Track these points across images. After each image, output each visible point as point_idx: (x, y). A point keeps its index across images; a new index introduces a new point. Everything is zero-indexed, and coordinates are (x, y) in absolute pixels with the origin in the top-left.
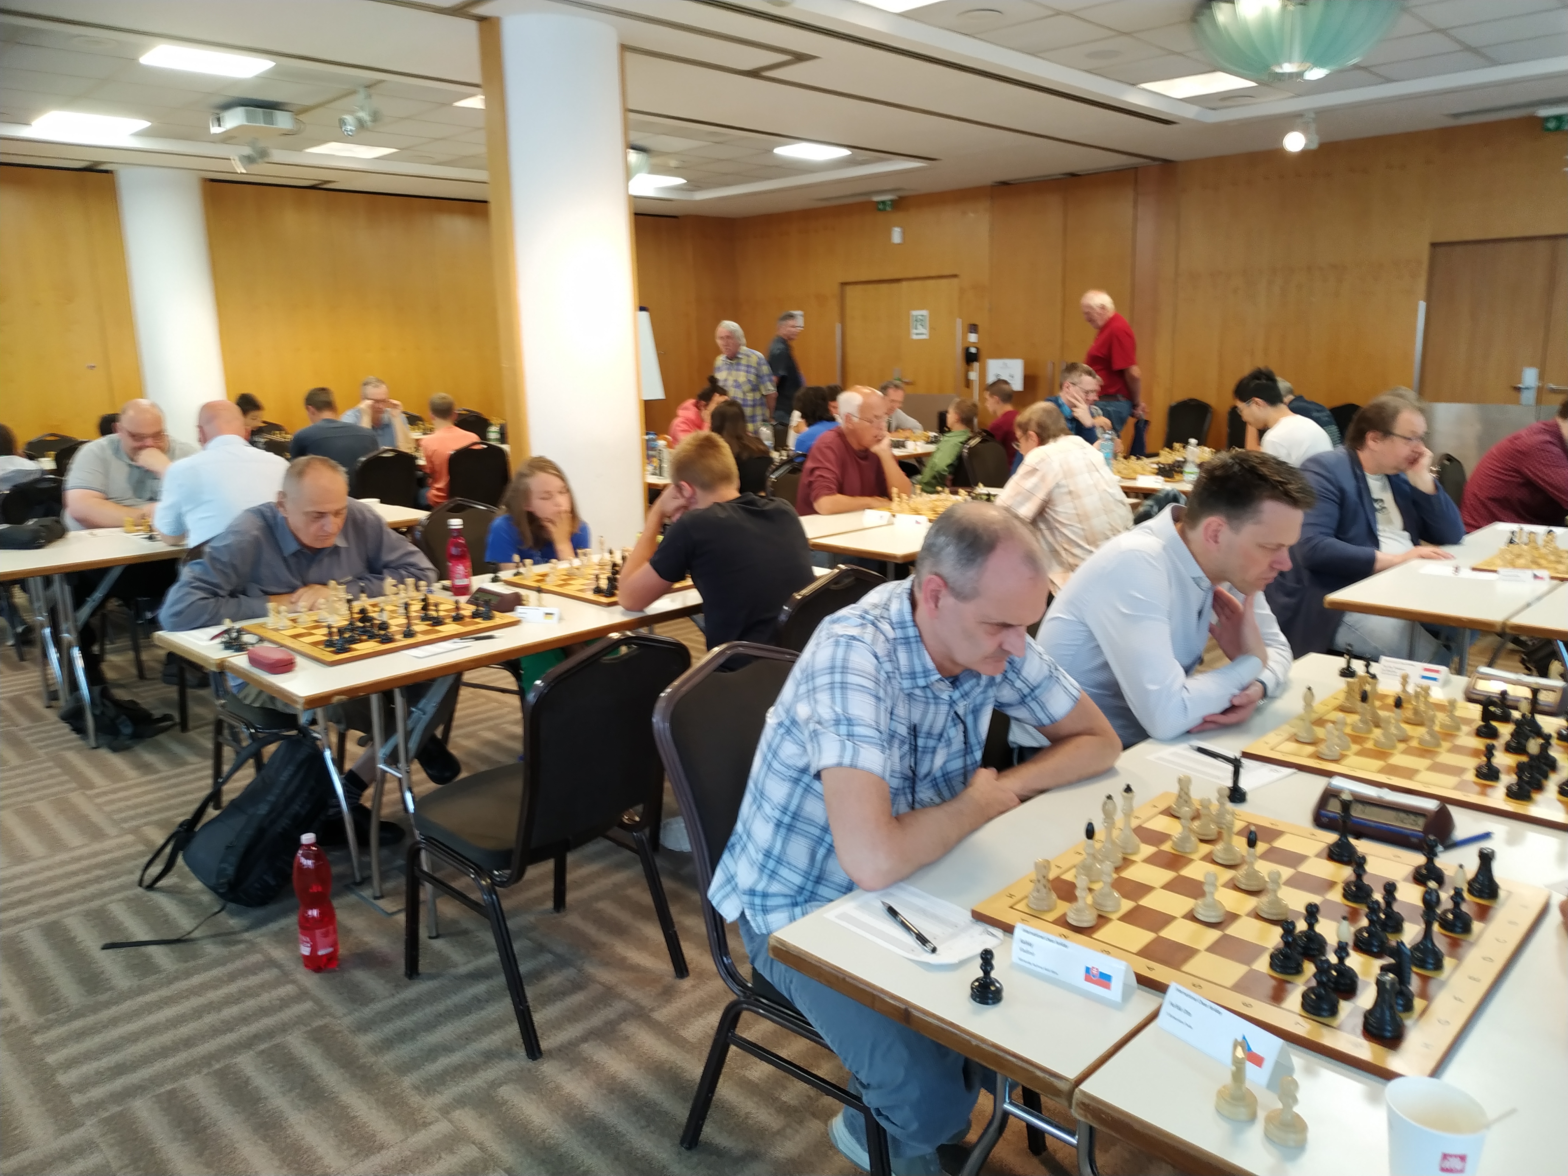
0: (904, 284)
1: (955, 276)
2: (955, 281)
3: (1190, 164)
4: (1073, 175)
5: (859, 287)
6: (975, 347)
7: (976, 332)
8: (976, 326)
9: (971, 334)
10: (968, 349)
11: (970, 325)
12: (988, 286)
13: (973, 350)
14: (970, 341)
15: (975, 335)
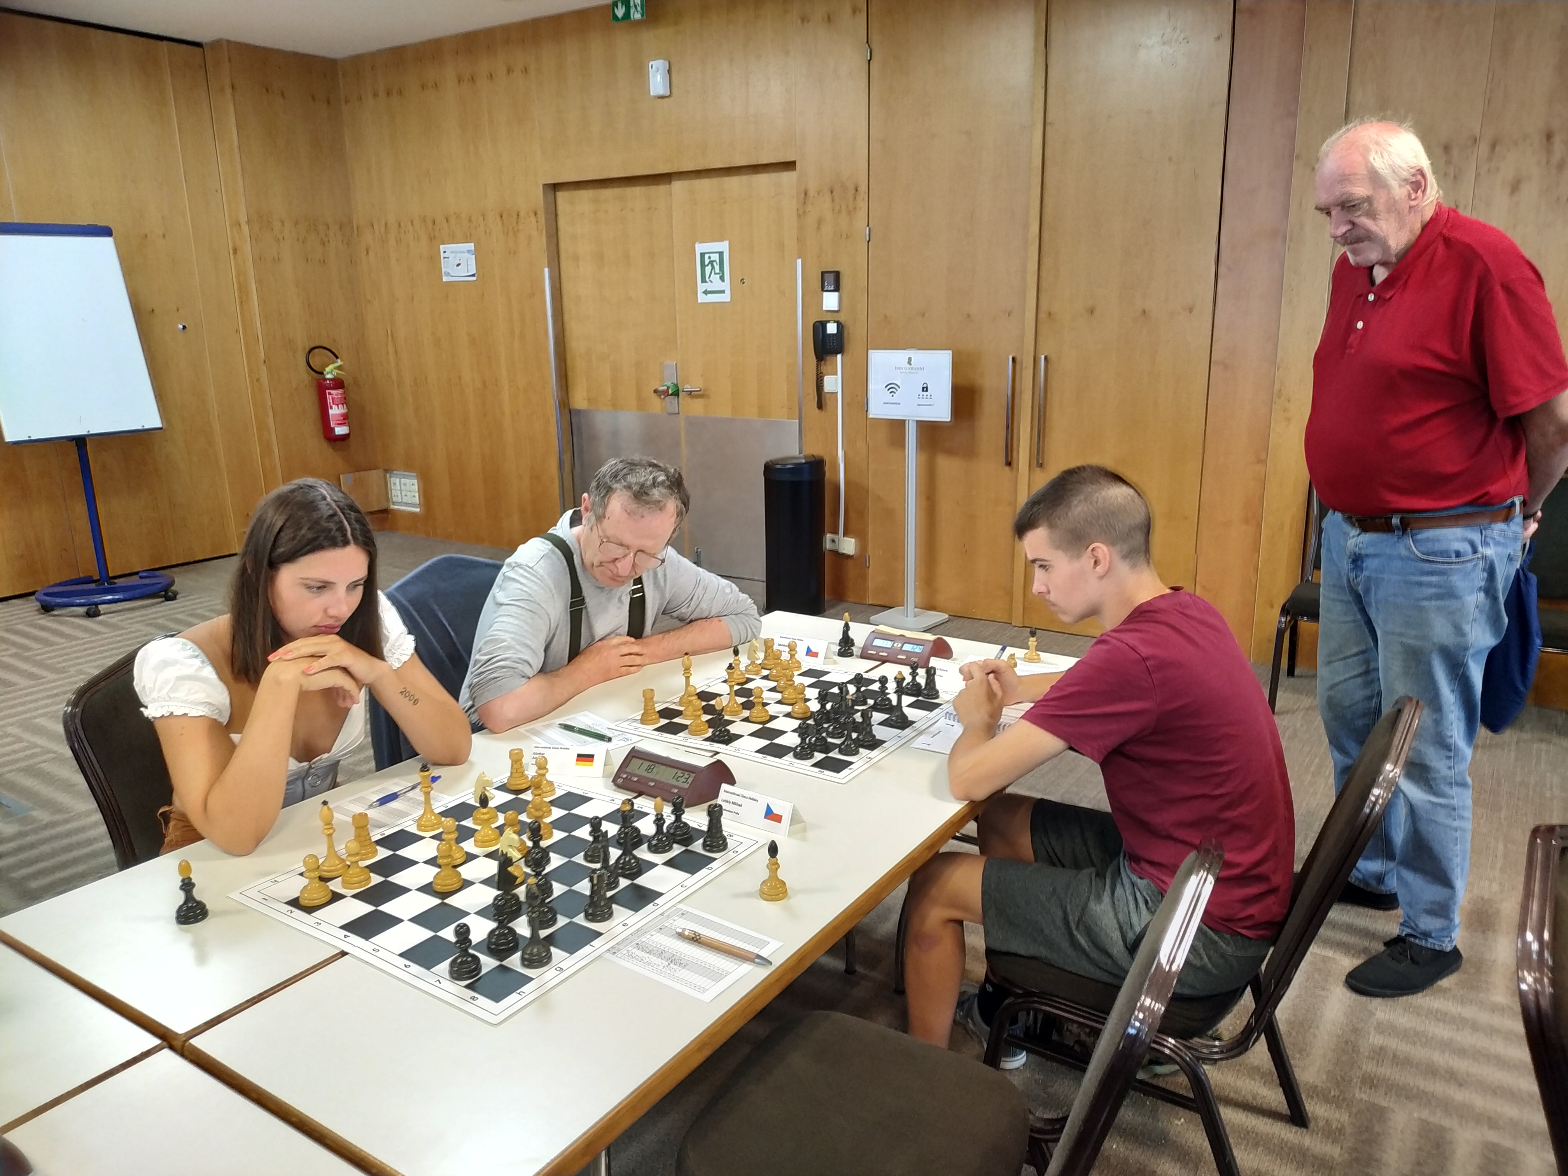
0: (677, 186)
1: (789, 165)
2: (787, 177)
5: (585, 195)
6: (835, 322)
7: (837, 289)
8: (837, 275)
9: (825, 294)
10: (821, 326)
11: (823, 273)
12: (863, 188)
13: (832, 328)
14: (824, 308)
15: (836, 294)
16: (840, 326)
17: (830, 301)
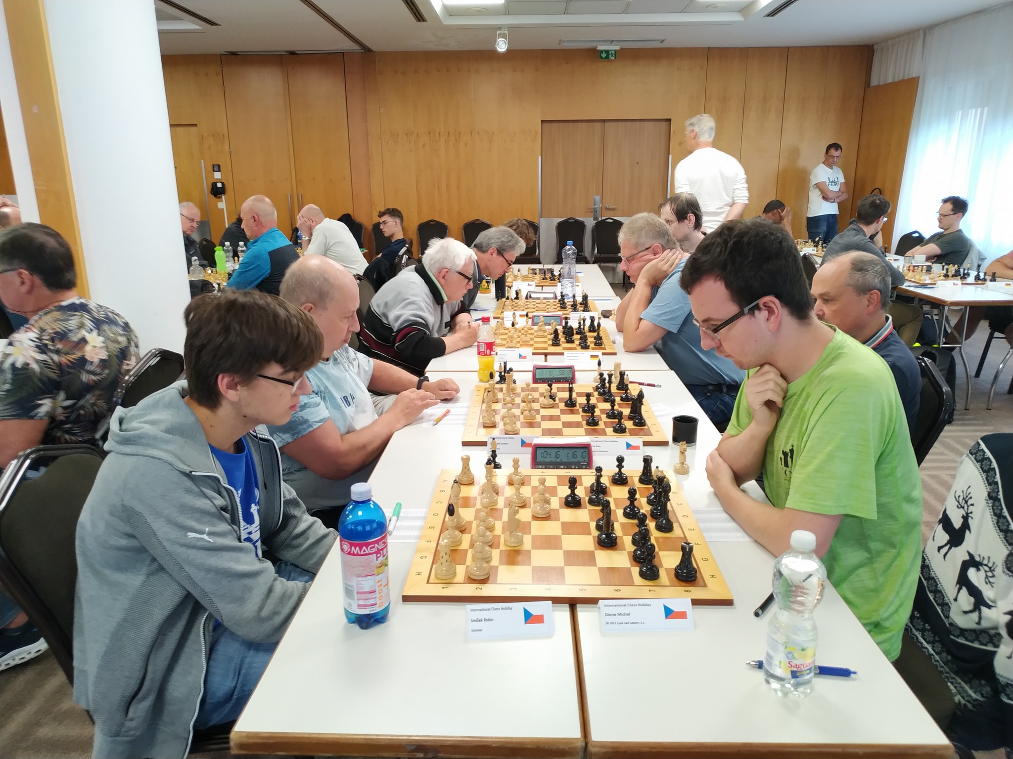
1: (195, 125)
2: (194, 128)
3: (384, 55)
4: (292, 53)
6: (221, 182)
7: (219, 171)
8: (219, 166)
9: (215, 173)
10: (214, 184)
11: (213, 165)
12: (226, 135)
13: (219, 185)
14: (215, 178)
15: (219, 173)
16: (223, 184)
17: (217, 175)
